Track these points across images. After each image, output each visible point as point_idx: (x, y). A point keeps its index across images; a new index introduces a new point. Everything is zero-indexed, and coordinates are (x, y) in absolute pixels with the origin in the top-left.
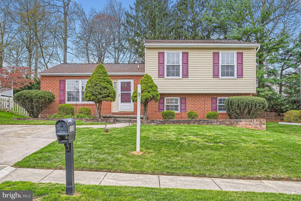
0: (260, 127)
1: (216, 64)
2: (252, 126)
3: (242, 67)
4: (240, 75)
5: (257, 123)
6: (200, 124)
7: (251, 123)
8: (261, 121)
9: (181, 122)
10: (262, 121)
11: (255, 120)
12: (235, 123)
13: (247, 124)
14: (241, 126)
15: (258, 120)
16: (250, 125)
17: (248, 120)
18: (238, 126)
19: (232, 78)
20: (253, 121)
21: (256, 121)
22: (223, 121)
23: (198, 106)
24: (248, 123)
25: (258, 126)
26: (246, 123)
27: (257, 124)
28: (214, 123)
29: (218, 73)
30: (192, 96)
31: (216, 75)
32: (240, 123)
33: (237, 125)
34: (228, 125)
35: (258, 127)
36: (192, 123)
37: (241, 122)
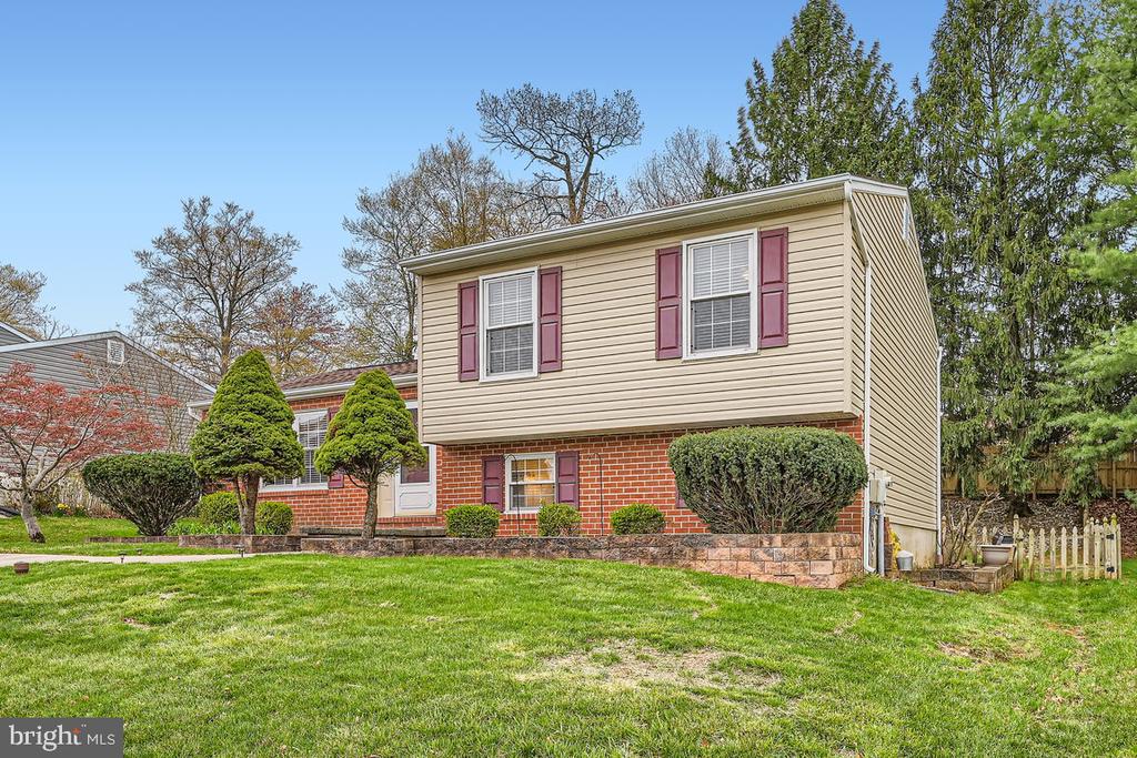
0: (805, 570)
1: (667, 297)
2: (763, 567)
3: (782, 296)
4: (776, 335)
5: (788, 551)
6: (543, 555)
7: (761, 554)
8: (805, 544)
9: (480, 548)
10: (811, 542)
11: (778, 539)
12: (687, 550)
13: (738, 558)
14: (714, 565)
15: (791, 539)
16: (754, 559)
17: (743, 538)
18: (701, 564)
19: (740, 350)
20: (766, 544)
21: (784, 545)
22: (635, 545)
23: (625, 485)
24: (744, 551)
25: (792, 567)
26: (736, 551)
27: (785, 558)
28: (599, 553)
29: (678, 336)
30: (602, 445)
31: (667, 348)
32: (712, 553)
33: (694, 559)
34: (654, 560)
35: (791, 572)
36: (517, 551)
37: (713, 546)
